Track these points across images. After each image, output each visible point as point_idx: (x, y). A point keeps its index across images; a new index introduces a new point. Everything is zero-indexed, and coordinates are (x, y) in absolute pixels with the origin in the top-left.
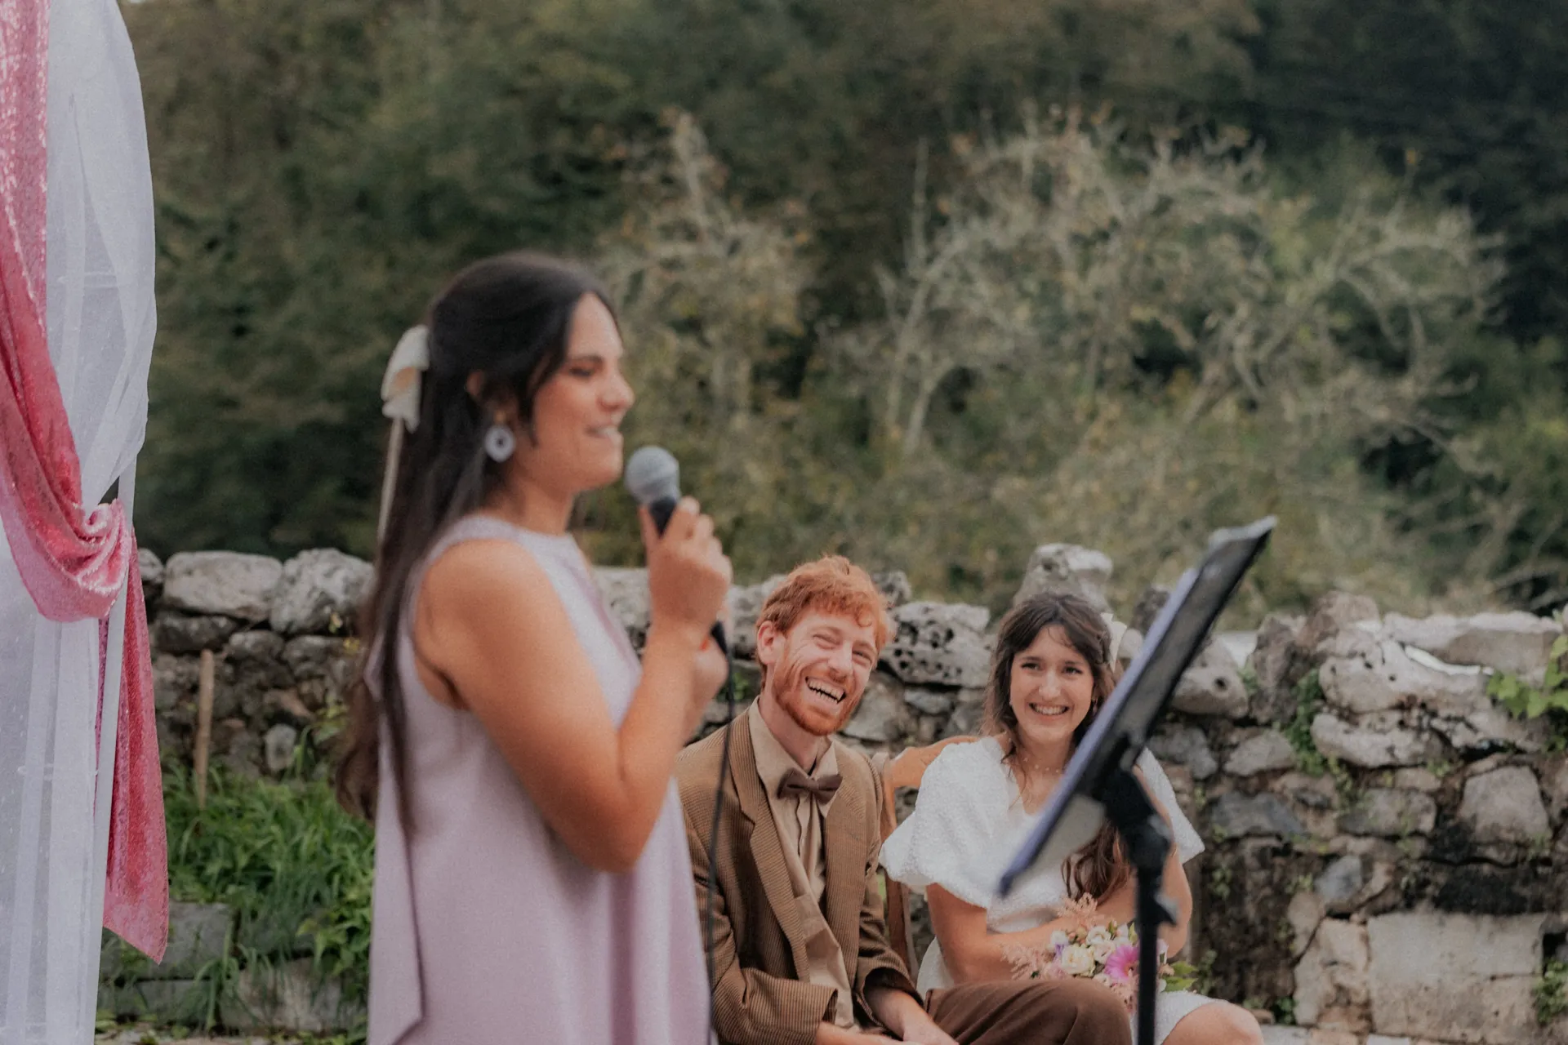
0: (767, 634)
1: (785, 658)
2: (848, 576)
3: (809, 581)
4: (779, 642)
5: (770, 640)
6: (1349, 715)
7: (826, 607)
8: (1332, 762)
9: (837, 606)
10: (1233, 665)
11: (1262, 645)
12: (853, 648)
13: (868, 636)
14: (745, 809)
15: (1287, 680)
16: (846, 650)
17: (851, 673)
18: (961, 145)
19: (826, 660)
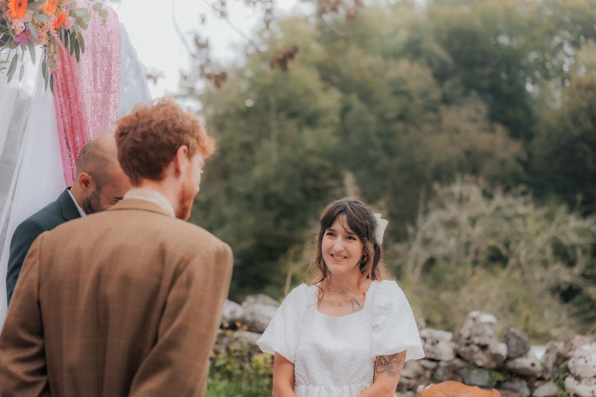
6: (578, 378)
8: (571, 395)
10: (537, 359)
11: (548, 351)
15: (556, 364)
18: (436, 186)
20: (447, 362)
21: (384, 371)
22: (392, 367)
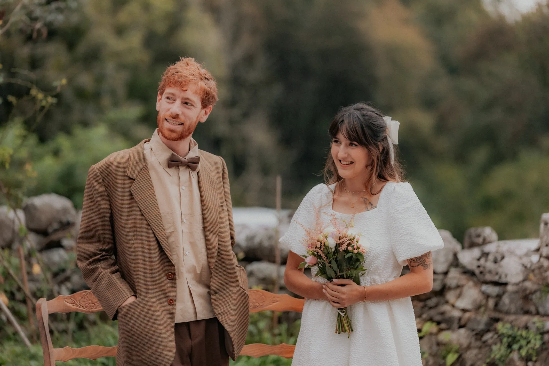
16: (178, 102)
20: (517, 284)
21: (419, 265)
22: (425, 261)
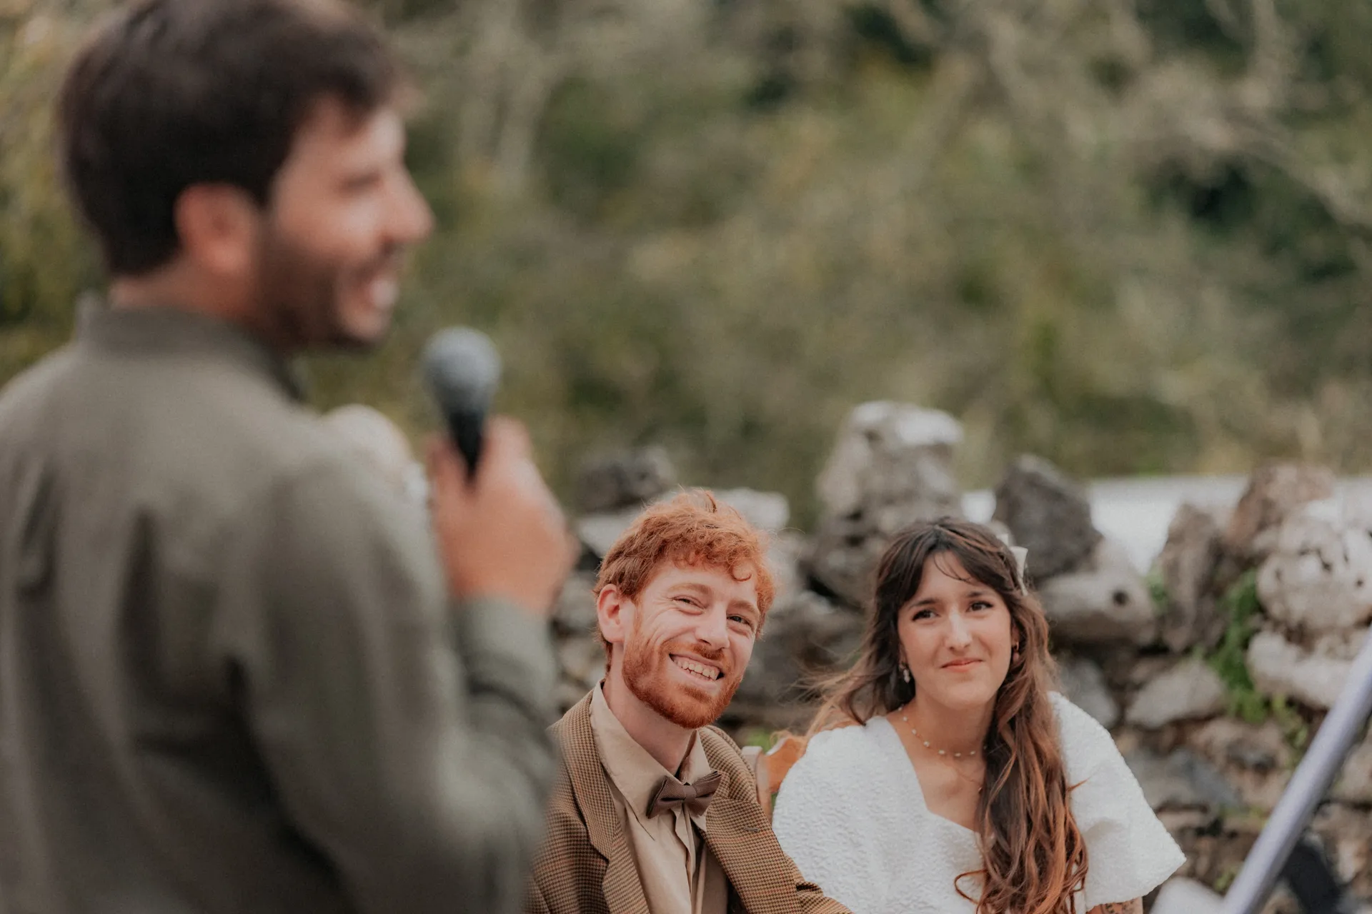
0: (611, 601)
1: (637, 631)
2: (714, 515)
3: (663, 524)
4: (627, 609)
5: (616, 609)
6: (1300, 636)
7: (686, 559)
8: (1279, 703)
9: (702, 555)
10: (1134, 574)
11: (1175, 538)
12: (727, 611)
13: (747, 593)
14: (595, 841)
17: (728, 645)
19: (691, 630)
